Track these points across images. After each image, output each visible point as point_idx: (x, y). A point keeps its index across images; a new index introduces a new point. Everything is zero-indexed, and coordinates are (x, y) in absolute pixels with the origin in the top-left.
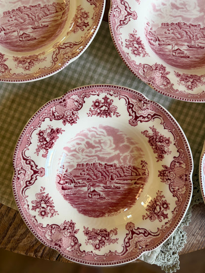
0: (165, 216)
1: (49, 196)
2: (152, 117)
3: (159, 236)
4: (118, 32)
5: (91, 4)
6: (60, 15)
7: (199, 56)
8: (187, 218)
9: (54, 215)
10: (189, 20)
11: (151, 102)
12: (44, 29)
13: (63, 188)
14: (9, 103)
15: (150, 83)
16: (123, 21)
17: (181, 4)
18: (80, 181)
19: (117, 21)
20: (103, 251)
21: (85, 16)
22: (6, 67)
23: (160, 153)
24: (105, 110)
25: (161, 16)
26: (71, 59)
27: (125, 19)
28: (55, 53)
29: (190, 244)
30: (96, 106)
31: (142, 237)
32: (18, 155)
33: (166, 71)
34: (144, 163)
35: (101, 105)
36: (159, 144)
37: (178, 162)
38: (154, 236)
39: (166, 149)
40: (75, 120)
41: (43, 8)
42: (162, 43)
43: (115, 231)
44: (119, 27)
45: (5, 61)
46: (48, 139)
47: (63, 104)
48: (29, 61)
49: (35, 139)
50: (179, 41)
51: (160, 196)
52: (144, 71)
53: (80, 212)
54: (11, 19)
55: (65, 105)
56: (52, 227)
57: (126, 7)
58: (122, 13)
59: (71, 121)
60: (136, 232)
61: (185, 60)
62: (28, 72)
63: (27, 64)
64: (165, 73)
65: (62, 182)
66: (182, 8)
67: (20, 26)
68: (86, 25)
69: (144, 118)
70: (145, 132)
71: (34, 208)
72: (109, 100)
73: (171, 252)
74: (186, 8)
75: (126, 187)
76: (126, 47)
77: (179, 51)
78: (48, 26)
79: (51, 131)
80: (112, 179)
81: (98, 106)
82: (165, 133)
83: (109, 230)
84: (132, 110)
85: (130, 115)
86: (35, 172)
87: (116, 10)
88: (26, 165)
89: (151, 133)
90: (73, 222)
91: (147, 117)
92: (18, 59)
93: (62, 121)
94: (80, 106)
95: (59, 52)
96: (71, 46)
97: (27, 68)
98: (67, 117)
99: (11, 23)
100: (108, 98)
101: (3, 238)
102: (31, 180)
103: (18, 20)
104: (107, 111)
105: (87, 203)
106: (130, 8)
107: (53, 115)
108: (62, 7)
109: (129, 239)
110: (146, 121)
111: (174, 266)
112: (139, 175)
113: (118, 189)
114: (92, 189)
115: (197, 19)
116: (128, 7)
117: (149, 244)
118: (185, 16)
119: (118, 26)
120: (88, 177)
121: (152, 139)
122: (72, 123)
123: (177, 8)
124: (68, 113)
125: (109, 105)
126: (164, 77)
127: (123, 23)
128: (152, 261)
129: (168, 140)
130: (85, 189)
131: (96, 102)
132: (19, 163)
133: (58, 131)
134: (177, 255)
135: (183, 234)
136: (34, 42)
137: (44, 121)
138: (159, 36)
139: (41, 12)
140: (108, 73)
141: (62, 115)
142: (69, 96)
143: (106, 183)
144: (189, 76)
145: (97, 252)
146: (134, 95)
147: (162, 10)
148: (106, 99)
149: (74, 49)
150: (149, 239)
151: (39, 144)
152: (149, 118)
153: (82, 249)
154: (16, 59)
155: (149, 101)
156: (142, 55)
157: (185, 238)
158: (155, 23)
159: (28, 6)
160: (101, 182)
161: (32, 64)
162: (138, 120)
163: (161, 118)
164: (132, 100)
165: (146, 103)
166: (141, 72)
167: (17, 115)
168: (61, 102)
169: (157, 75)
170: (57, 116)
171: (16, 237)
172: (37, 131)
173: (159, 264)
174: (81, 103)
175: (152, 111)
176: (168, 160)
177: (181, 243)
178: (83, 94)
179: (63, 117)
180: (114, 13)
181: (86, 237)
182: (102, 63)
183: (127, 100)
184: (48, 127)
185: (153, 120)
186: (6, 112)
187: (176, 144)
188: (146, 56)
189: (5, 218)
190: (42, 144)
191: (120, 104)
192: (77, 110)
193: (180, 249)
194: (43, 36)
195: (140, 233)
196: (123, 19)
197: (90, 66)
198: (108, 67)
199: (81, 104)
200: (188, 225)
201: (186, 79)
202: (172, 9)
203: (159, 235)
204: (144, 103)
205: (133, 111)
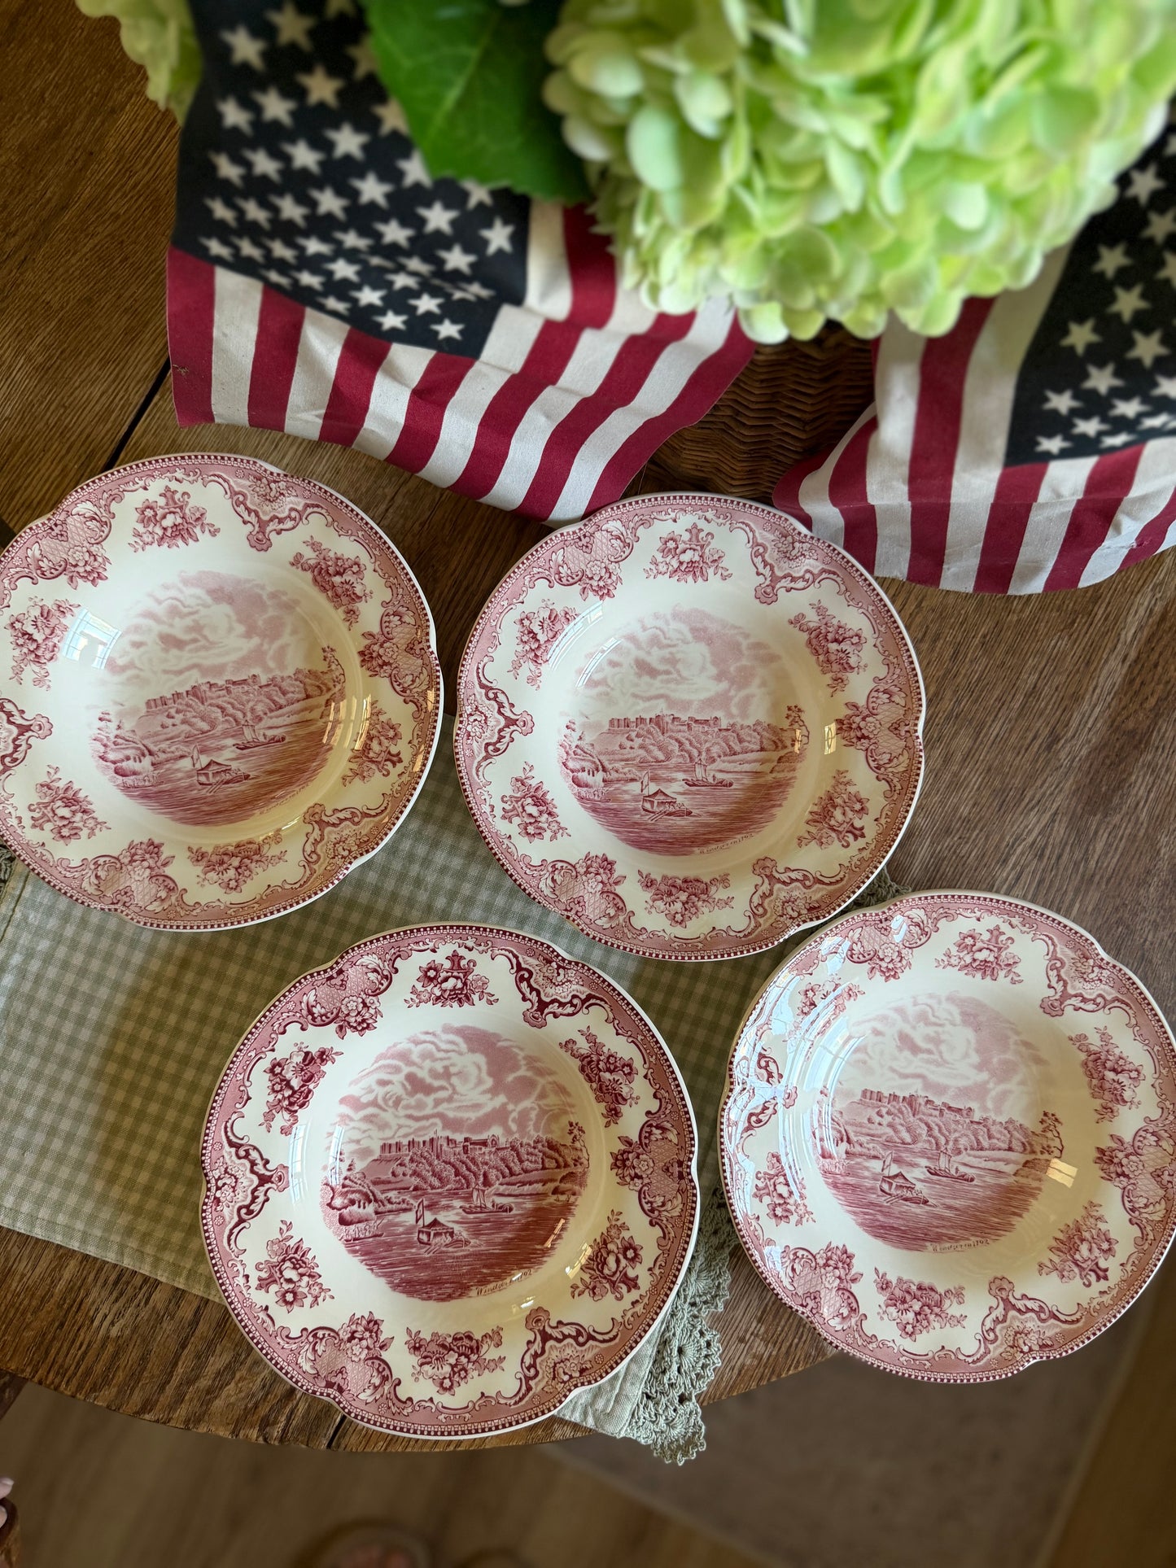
0: (632, 1284)
1: (305, 1246)
2: (584, 1002)
3: (617, 1340)
4: (481, 781)
5: (405, 701)
6: (318, 706)
7: (720, 809)
8: (718, 1287)
9: (320, 1300)
10: (686, 705)
11: (577, 964)
12: (274, 748)
13: (343, 1221)
14: (171, 970)
15: (572, 914)
16: (494, 744)
17: (664, 660)
18: (392, 1194)
19: (477, 747)
20: (464, 1395)
21: (391, 733)
22: (172, 885)
23: (613, 1103)
24: (454, 989)
25: (607, 698)
26: (355, 858)
27: (501, 738)
28: (311, 840)
29: (733, 1369)
30: (431, 980)
31: (570, 1349)
32: (215, 1133)
33: (615, 875)
34: (576, 1131)
35: (443, 975)
36: (607, 1075)
37: (657, 1127)
38: (604, 1341)
39: (625, 1091)
40: (370, 1021)
41: (268, 685)
42: (614, 775)
43: (496, 1337)
44: (484, 764)
45: (165, 865)
46: (296, 1083)
47: (337, 981)
48: (236, 862)
49: (260, 1084)
50: (661, 767)
51: (616, 1225)
52: (553, 880)
53: (395, 1287)
54: (170, 722)
55: (343, 985)
56: (314, 1335)
57: (501, 705)
58: (491, 722)
59: (359, 1024)
60: (555, 1333)
61: (680, 822)
62: (235, 897)
63: (232, 873)
64: (611, 881)
65: (338, 1202)
66: (667, 672)
67: (199, 741)
68: (395, 759)
69: (562, 1005)
70: (568, 1045)
71: (264, 1284)
72: (463, 963)
73: (675, 1394)
74: (678, 672)
75: (529, 1205)
76: (504, 817)
77: (661, 798)
78: (283, 739)
79: (304, 1060)
80: (487, 1183)
81: (435, 978)
82: (622, 1048)
83: (478, 1336)
84: (530, 986)
85: (524, 999)
86: (264, 1180)
87: (472, 719)
88: (238, 1161)
89: (583, 1046)
90: (376, 1317)
91: (571, 1002)
92: (203, 855)
93: (333, 1026)
94: (385, 983)
95: (322, 836)
96: (356, 820)
97: (233, 884)
98: (348, 1015)
99: (172, 732)
100: (462, 958)
101: (162, 1388)
102: (253, 1202)
103: (191, 725)
104: (462, 989)
105: (415, 1262)
106: (512, 705)
107: (310, 1012)
108: (325, 684)
109: (536, 1356)
110: (569, 1015)
111: (690, 1442)
112: (566, 1165)
113: (506, 1211)
114: (429, 1217)
115: (709, 703)
116: (506, 704)
117: (588, 1366)
118: (675, 695)
119: (479, 763)
120: (415, 1181)
121: (590, 1063)
122: (363, 1029)
123: (652, 672)
124: (352, 1005)
125: (465, 975)
126: (609, 893)
127: (493, 750)
128: (620, 1429)
129: (630, 1066)
130: (409, 1218)
131: (430, 969)
132: (219, 1157)
133: (323, 1056)
134: (692, 1405)
135: (708, 1337)
136: (243, 788)
137: (284, 1032)
138: (603, 758)
139: (263, 698)
140: (466, 866)
141: (335, 1011)
142: (354, 960)
143: (469, 1198)
144: (679, 882)
145: (446, 1400)
146: (531, 948)
147: (609, 682)
148: (455, 958)
149: (363, 827)
150: (591, 1351)
151: (271, 1098)
152: (575, 1006)
153: (403, 1393)
154: (199, 856)
155: (570, 962)
156: (548, 834)
157: (714, 1349)
158: (592, 719)
159: (221, 682)
160: (453, 1194)
161: (247, 873)
162: (546, 1011)
163: (606, 1006)
164: (528, 958)
165: (564, 968)
166: (545, 886)
167: (197, 1005)
168: (331, 978)
169: (590, 890)
170: (321, 1016)
171: (204, 1383)
172: (265, 1064)
173: (643, 1437)
174: (385, 973)
175: (582, 989)
176: (632, 1120)
177: (704, 1367)
178: (393, 951)
179: (337, 1016)
180: (469, 728)
181: (414, 1360)
182: (448, 839)
183: (514, 961)
184: (296, 1049)
185: (585, 1011)
186: (164, 996)
187: (649, 1076)
188: (559, 835)
189: (168, 1326)
190: (280, 1096)
191: (494, 970)
192: (377, 993)
193: (703, 1386)
194: (269, 767)
195: (565, 1337)
196: (494, 740)
197: (413, 846)
198: (465, 847)
199: (386, 977)
200: (721, 1308)
201: (670, 894)
202: (639, 676)
203: (615, 1337)
204: (559, 967)
205: (532, 989)
